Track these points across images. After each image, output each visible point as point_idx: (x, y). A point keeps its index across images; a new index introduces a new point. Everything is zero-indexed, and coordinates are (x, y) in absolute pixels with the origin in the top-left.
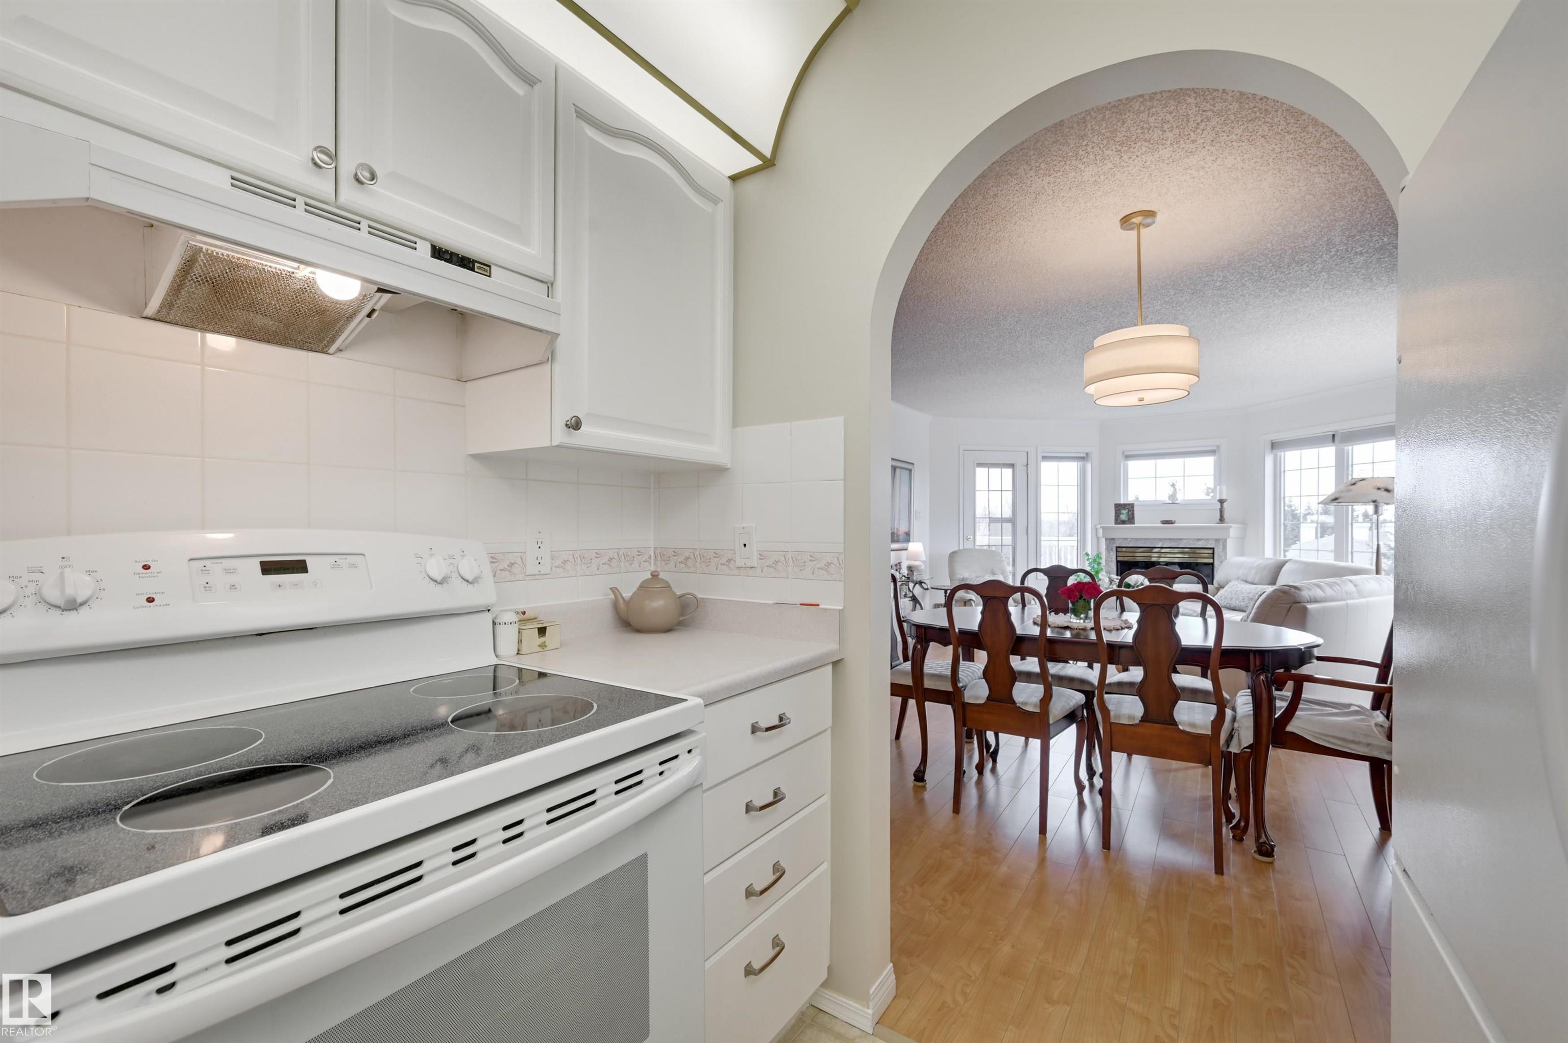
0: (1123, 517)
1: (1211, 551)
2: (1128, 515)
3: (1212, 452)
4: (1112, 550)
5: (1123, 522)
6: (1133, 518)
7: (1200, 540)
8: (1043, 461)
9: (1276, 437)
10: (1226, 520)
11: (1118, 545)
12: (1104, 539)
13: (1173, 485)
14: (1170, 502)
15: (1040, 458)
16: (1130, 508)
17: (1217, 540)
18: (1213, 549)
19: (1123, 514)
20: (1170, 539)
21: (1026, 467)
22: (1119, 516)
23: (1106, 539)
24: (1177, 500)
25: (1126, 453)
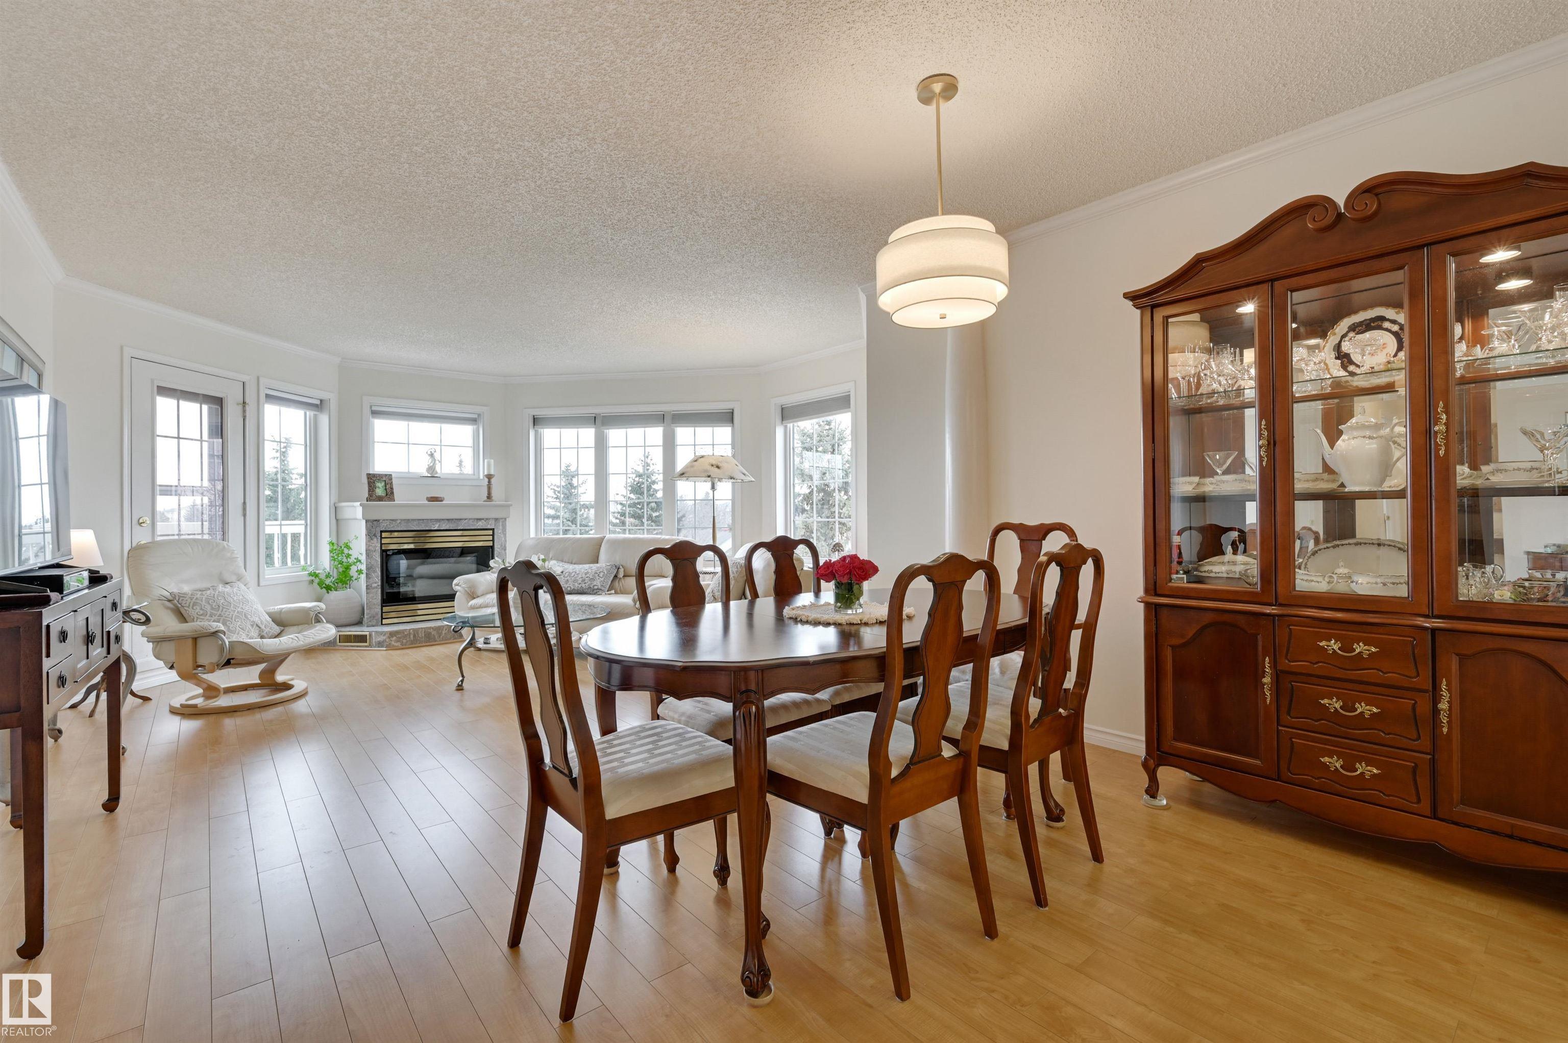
0: (380, 491)
1: (491, 532)
2: (386, 489)
3: (473, 421)
4: (375, 535)
5: (380, 499)
6: (392, 493)
7: (480, 519)
8: (266, 402)
9: (538, 413)
10: (493, 498)
11: (384, 529)
12: (364, 522)
13: (432, 455)
14: (429, 475)
15: (262, 397)
16: (387, 479)
17: (496, 520)
18: (493, 530)
19: (379, 487)
20: (448, 520)
21: (241, 407)
22: (373, 491)
23: (367, 521)
24: (437, 473)
25: (374, 408)
